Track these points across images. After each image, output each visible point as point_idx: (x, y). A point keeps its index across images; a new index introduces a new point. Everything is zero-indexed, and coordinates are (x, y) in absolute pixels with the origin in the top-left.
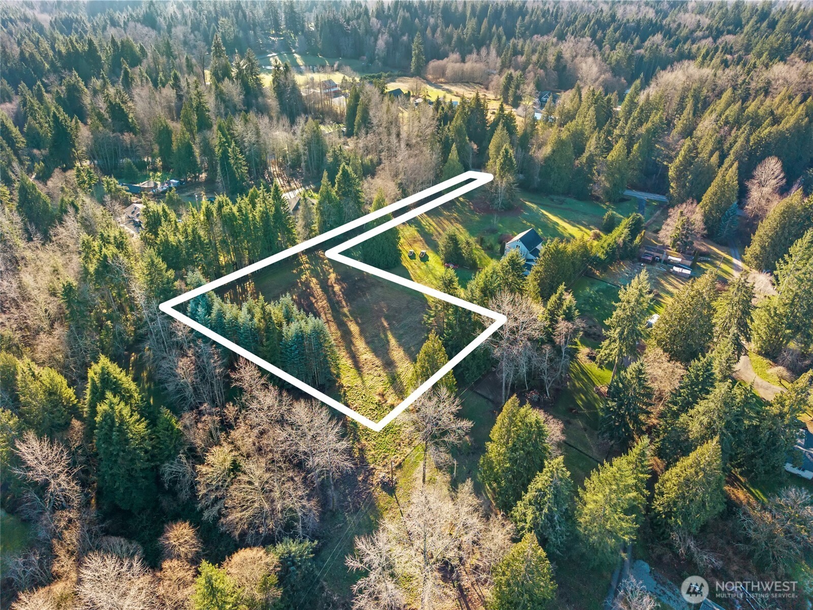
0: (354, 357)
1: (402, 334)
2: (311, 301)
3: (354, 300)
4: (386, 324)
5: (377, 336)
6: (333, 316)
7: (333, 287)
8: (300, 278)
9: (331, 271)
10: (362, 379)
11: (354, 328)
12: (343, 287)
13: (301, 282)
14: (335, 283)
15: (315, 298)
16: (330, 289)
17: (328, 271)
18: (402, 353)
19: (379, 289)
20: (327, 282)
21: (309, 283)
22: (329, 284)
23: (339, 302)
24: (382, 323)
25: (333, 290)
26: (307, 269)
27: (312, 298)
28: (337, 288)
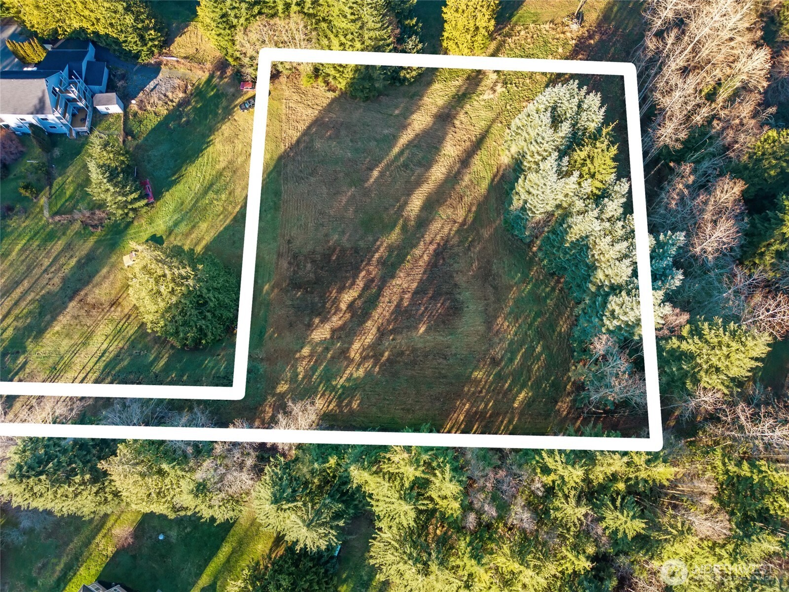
0: (465, 161)
1: (377, 141)
2: (412, 298)
3: (356, 250)
4: (376, 173)
5: (405, 166)
6: (415, 246)
7: (351, 306)
8: (368, 374)
9: (306, 351)
10: (490, 127)
11: (416, 203)
12: (341, 290)
13: (374, 366)
14: (338, 309)
15: (402, 299)
16: (359, 303)
17: (311, 355)
18: (415, 116)
19: (297, 243)
20: (341, 328)
21: (369, 346)
22: (348, 315)
23: (382, 262)
24: (377, 179)
25: (360, 296)
26: (334, 388)
27: (406, 303)
28: (348, 297)
